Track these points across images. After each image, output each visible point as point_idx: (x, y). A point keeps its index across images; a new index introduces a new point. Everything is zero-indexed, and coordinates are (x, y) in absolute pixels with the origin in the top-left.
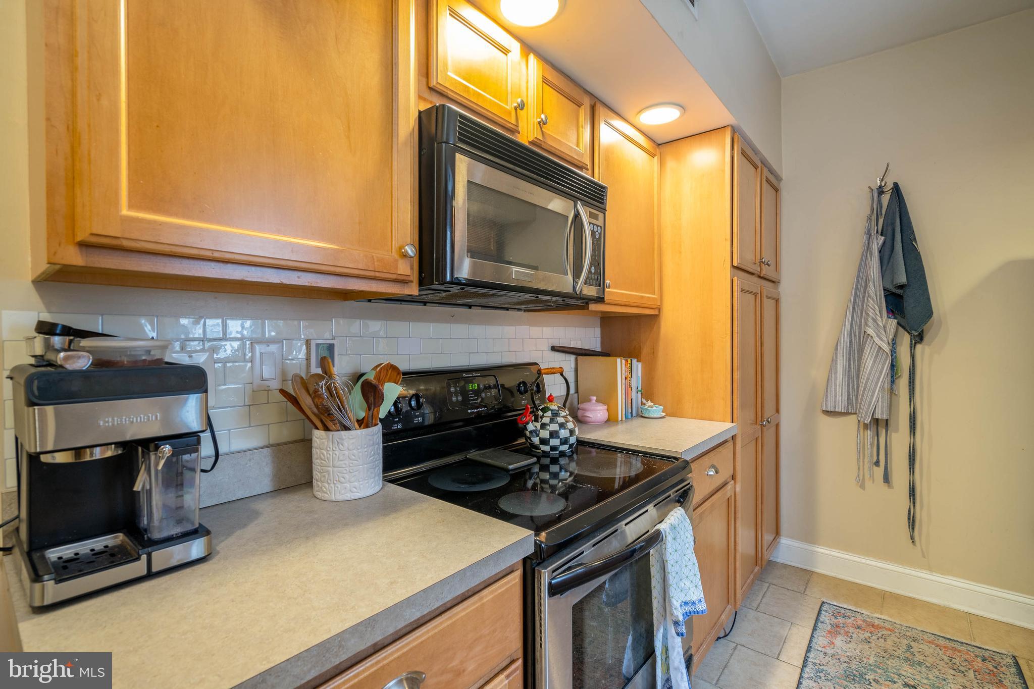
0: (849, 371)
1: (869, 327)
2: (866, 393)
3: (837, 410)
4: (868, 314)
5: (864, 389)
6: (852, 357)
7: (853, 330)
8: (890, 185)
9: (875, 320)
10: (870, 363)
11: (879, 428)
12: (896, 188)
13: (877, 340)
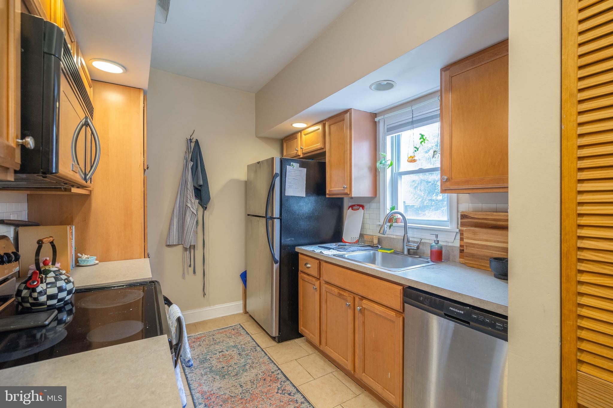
0: (179, 224)
1: (188, 203)
2: (187, 234)
3: (174, 244)
4: (187, 197)
5: (187, 232)
6: (180, 218)
7: (180, 205)
8: (194, 140)
9: (191, 200)
10: (189, 220)
11: (191, 249)
12: (197, 142)
13: (191, 209)
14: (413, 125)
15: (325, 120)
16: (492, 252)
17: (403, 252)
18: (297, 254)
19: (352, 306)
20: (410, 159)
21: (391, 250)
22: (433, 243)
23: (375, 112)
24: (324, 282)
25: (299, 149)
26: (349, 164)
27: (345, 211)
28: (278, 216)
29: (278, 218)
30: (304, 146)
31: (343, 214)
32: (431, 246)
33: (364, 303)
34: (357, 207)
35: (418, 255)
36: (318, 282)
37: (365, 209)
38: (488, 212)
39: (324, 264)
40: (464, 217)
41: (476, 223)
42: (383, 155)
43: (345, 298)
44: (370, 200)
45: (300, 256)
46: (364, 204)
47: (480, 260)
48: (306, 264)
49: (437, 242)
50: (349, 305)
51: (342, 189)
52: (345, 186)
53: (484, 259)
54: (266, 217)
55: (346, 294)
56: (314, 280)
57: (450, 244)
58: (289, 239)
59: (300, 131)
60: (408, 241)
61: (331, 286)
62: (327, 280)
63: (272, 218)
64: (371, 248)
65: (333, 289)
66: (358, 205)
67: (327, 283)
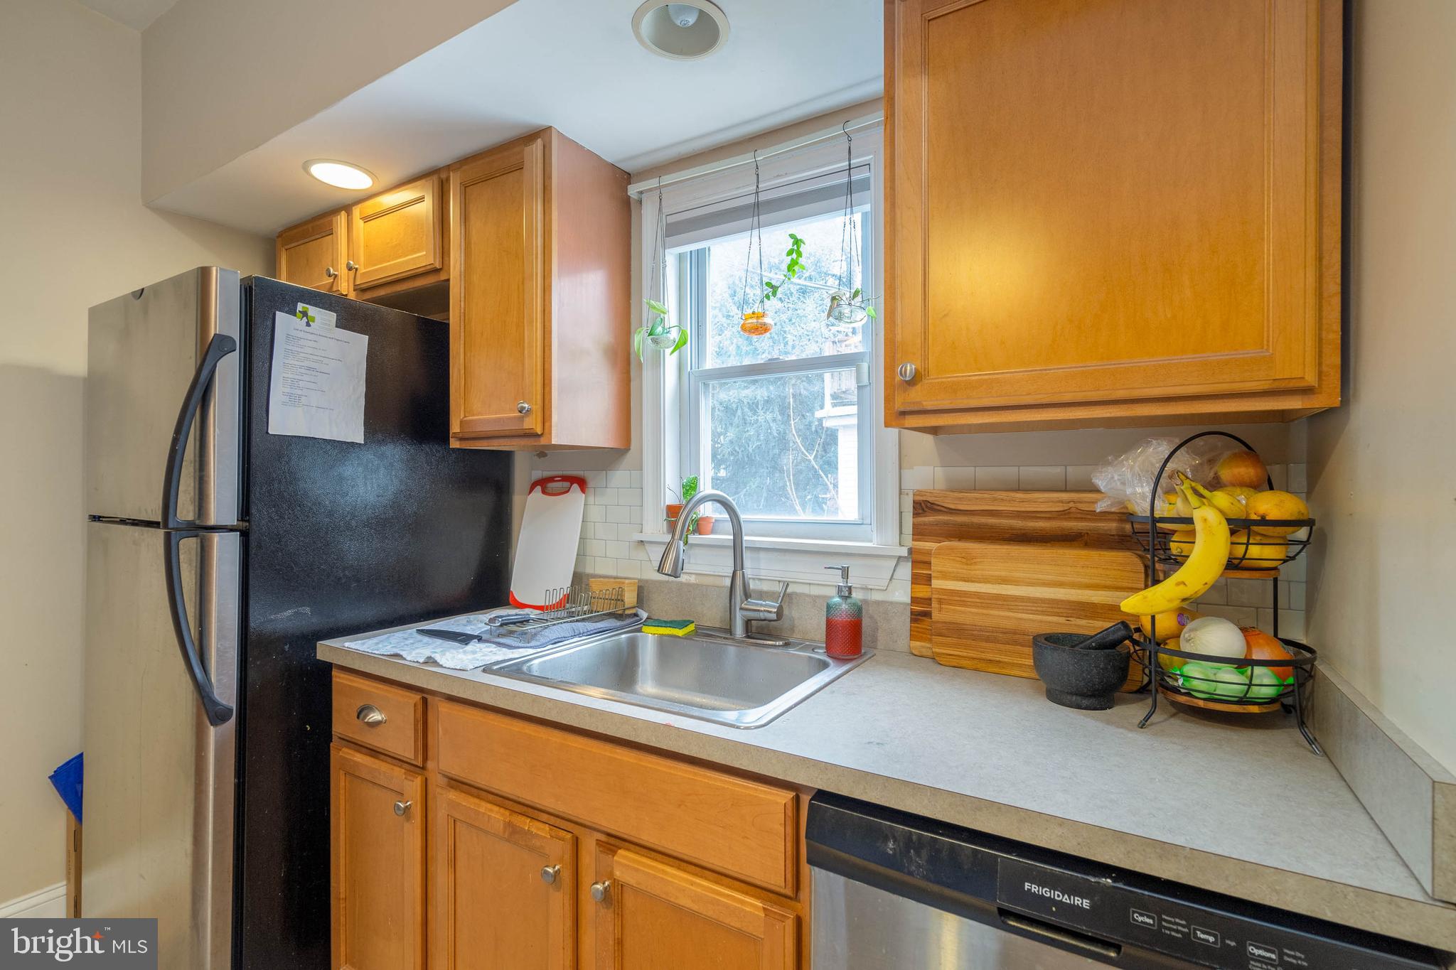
14: (758, 216)
15: (448, 168)
16: (1020, 615)
17: (729, 631)
18: (324, 671)
19: (567, 876)
20: (750, 321)
21: (682, 624)
22: (833, 597)
23: (626, 166)
24: (442, 781)
25: (342, 271)
26: (539, 325)
27: (517, 499)
28: (231, 519)
29: (231, 529)
30: (362, 259)
31: (511, 510)
32: (829, 607)
33: (618, 863)
34: (559, 484)
35: (777, 638)
36: (418, 781)
37: (590, 491)
38: (999, 493)
39: (444, 708)
40: (925, 509)
41: (962, 525)
42: (655, 308)
43: (538, 844)
44: (608, 458)
45: (338, 678)
46: (588, 475)
47: (984, 644)
48: (362, 711)
49: (847, 594)
50: (557, 873)
51: (515, 417)
52: (526, 405)
53: (995, 641)
54: (166, 526)
55: (540, 830)
56: (398, 772)
57: (876, 596)
58: (289, 613)
59: (346, 205)
60: (747, 594)
61: (472, 795)
62: (456, 772)
63: (200, 529)
64: (619, 623)
65: (482, 810)
66: (565, 478)
67: (456, 783)
